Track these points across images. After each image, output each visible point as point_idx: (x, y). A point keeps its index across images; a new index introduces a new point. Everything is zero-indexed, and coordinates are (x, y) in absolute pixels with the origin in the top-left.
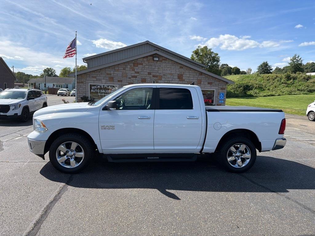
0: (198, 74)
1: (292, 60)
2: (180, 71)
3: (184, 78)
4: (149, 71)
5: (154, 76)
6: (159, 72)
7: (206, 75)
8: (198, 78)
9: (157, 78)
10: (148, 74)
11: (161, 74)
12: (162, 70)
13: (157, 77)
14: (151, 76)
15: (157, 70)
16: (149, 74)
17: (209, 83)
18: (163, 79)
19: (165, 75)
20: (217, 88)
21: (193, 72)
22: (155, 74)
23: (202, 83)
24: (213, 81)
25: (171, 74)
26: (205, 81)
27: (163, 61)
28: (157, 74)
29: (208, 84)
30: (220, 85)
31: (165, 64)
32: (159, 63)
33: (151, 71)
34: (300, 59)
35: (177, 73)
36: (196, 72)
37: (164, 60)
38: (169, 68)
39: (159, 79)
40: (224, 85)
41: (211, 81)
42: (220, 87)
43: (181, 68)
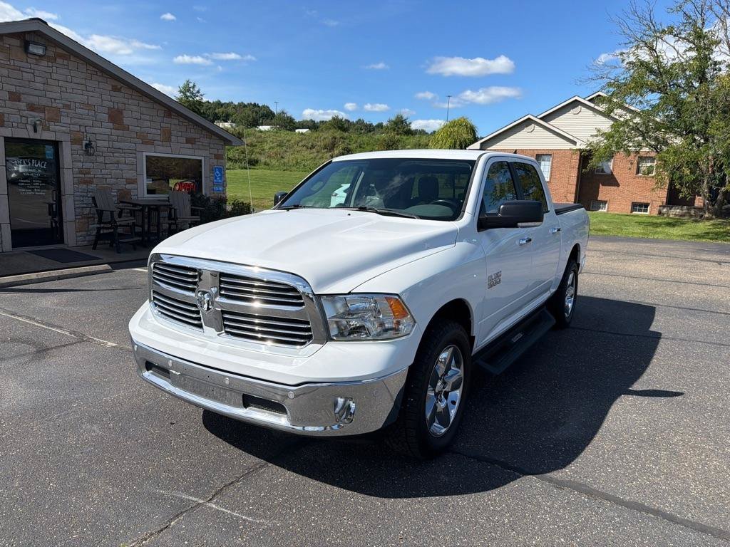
0: (161, 113)
1: (183, 92)
2: (113, 99)
3: (126, 121)
4: (13, 89)
5: (32, 107)
6: (49, 95)
7: (181, 119)
8: (163, 125)
9: (42, 115)
10: (10, 100)
11: (57, 101)
12: (58, 89)
13: (41, 109)
14: (23, 105)
15: (41, 87)
16: (15, 97)
17: (188, 141)
18: (63, 119)
19: (68, 107)
20: (206, 153)
21: (150, 105)
22: (34, 100)
23: (173, 138)
24: (197, 136)
25: (88, 106)
26: (180, 134)
27: (59, 61)
28: (44, 102)
29: (187, 143)
30: (212, 146)
31: (66, 72)
32: (44, 63)
33: (21, 90)
34: (198, 92)
35: (106, 103)
36: (156, 106)
37: (61, 56)
38: (80, 87)
39: (50, 120)
40: (220, 147)
41: (193, 136)
42: (212, 151)
43: (115, 89)
